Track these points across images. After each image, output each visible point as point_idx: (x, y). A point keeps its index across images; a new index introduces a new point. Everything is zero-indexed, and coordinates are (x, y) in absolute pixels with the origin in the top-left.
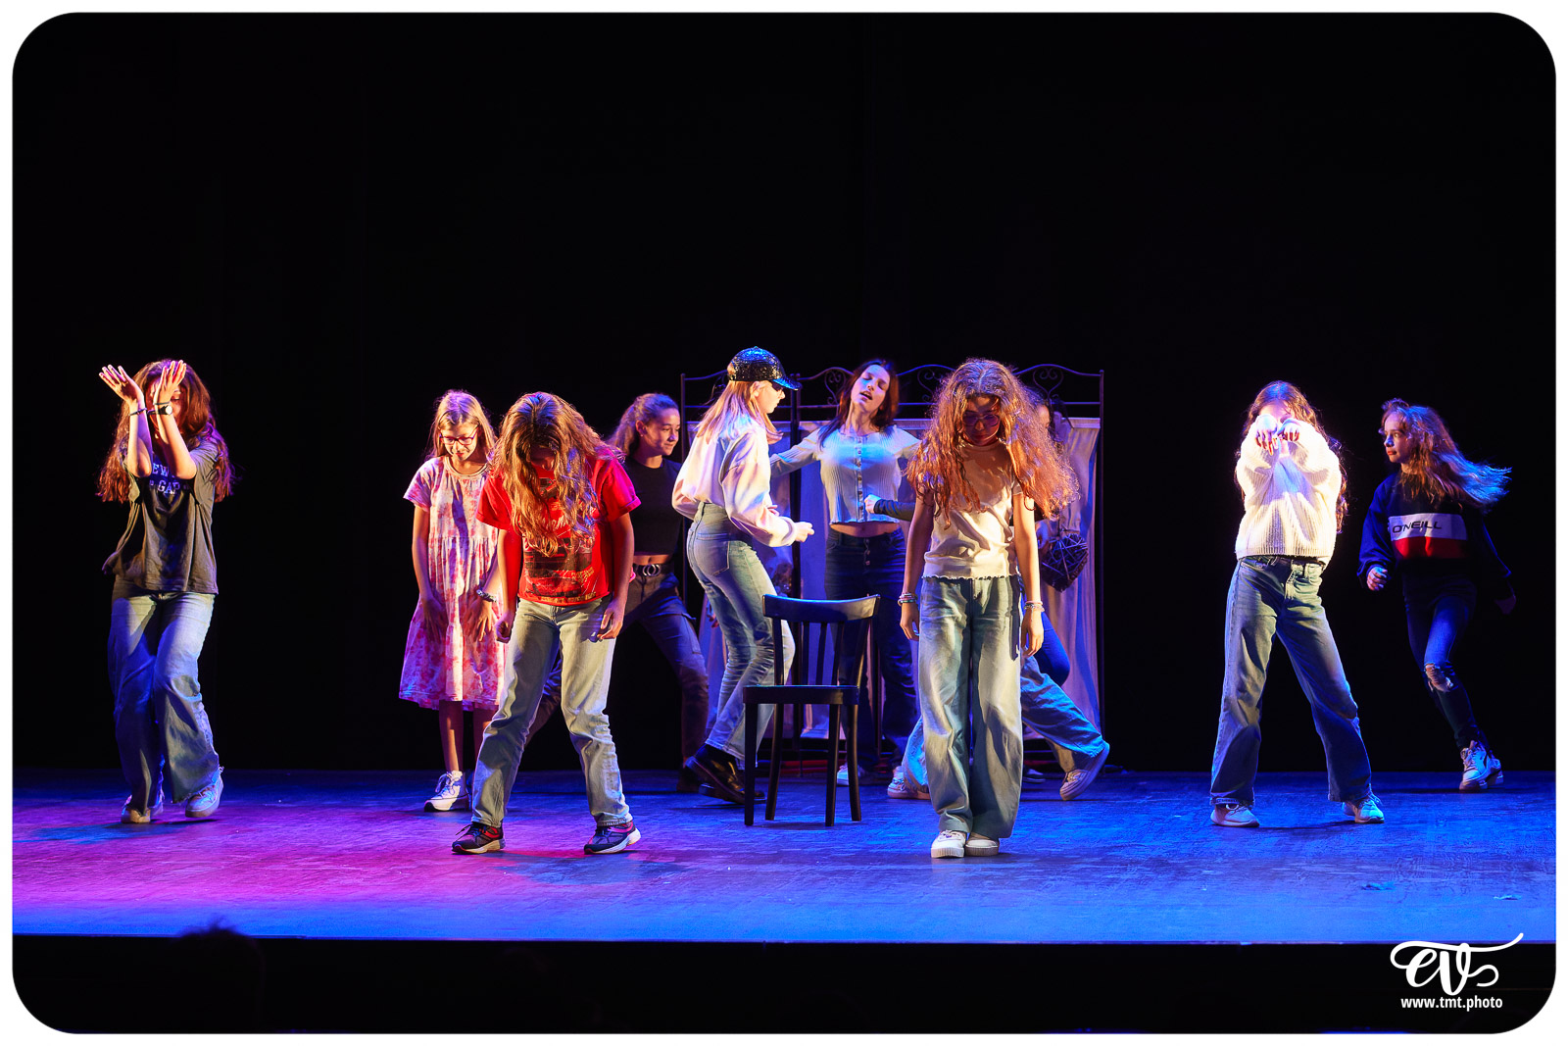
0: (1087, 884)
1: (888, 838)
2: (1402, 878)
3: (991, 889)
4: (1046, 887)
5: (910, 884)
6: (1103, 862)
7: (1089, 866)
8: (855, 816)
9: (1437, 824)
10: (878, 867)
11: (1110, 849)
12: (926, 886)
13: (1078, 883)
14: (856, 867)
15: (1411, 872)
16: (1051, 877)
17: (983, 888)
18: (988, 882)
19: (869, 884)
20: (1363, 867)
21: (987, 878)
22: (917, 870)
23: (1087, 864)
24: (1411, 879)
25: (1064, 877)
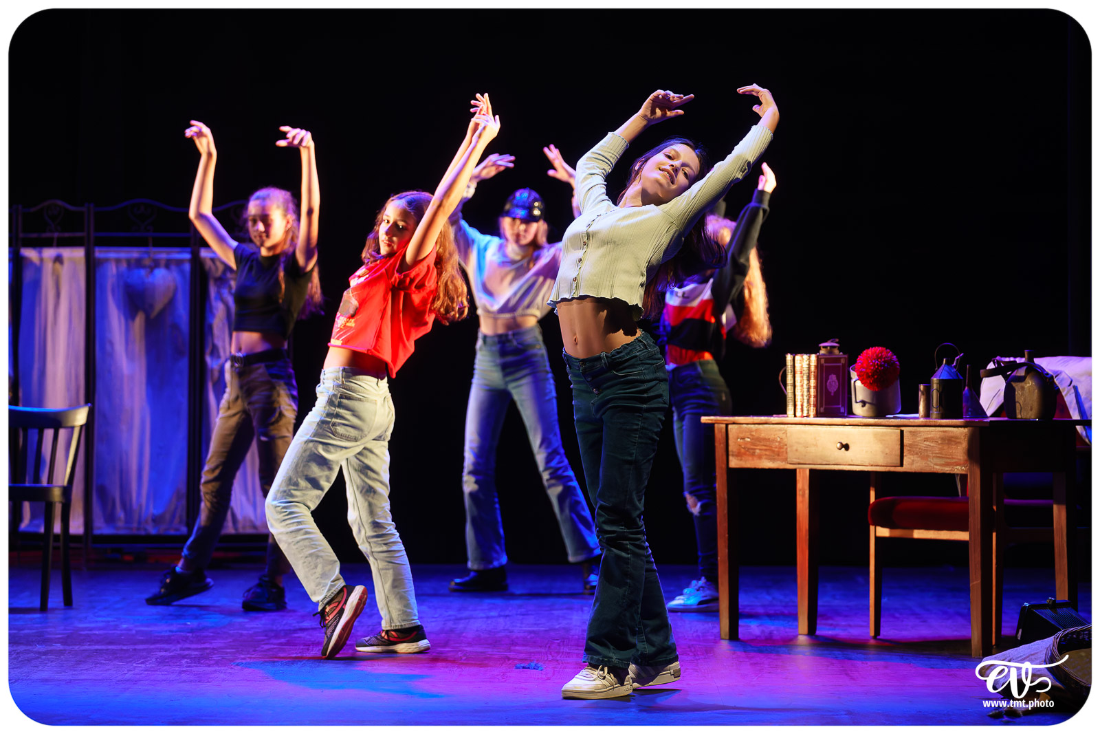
0: (274, 662)
1: (97, 622)
2: (550, 658)
3: (189, 667)
4: (237, 665)
5: (116, 662)
6: (288, 643)
7: (275, 647)
8: (68, 602)
9: (582, 611)
10: (86, 647)
11: (295, 631)
12: (129, 664)
13: (266, 662)
14: (67, 648)
15: (558, 653)
16: (243, 656)
17: (181, 666)
18: (186, 660)
19: (79, 663)
20: (517, 648)
21: (184, 657)
22: (122, 650)
23: (274, 644)
24: (558, 658)
25: (253, 656)
